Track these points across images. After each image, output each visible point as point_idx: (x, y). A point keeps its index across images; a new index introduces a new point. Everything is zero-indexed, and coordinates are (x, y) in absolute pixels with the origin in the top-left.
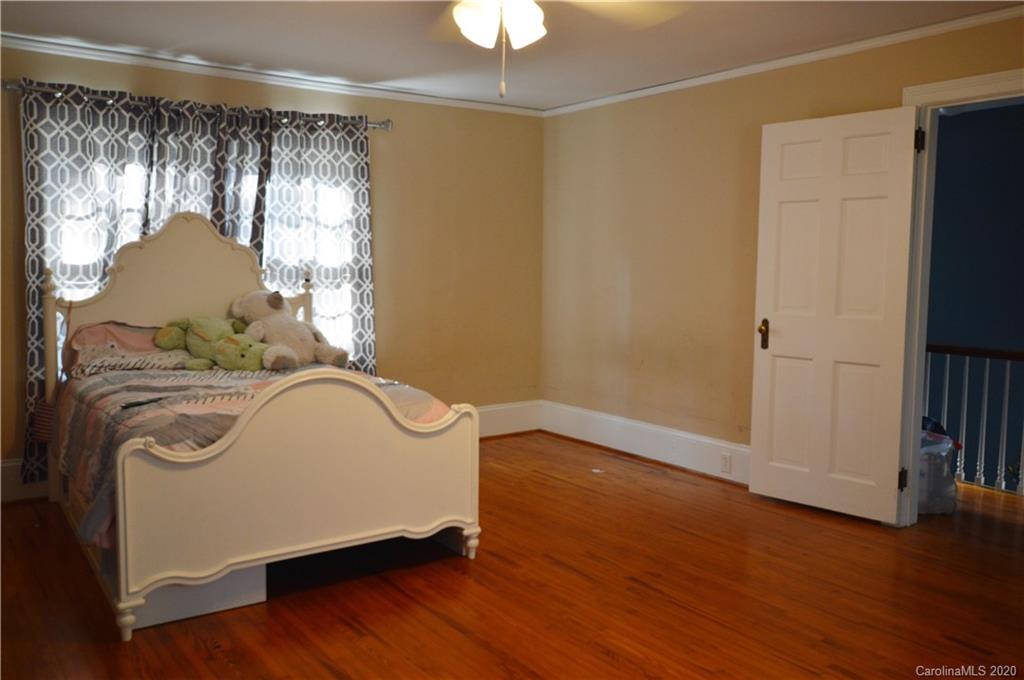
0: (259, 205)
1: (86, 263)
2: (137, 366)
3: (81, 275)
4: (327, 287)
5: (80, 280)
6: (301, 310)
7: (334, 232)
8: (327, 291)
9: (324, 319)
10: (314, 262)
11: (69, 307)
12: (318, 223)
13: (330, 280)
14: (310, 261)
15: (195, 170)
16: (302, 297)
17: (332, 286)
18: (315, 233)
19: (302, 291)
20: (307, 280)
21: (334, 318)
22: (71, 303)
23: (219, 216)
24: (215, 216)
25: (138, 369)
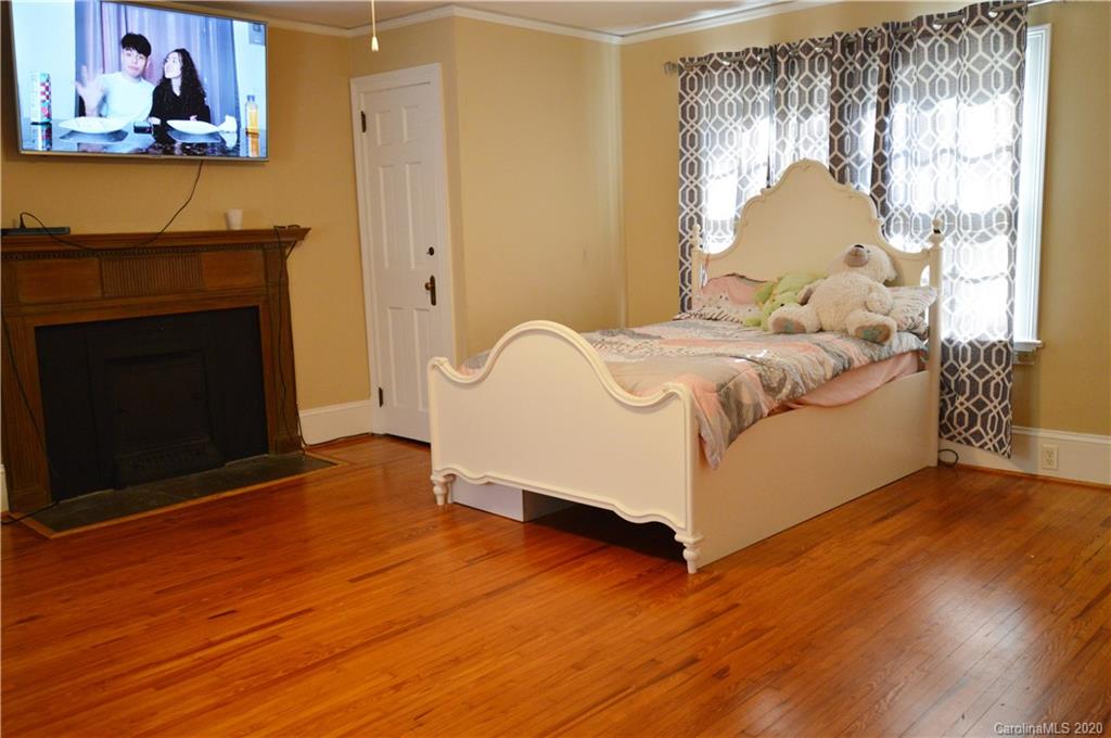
0: (880, 143)
1: (724, 219)
2: (714, 317)
3: (720, 230)
4: (966, 240)
5: (720, 234)
6: (927, 270)
7: (974, 166)
8: (966, 245)
9: (963, 282)
10: (955, 208)
11: (708, 259)
12: (959, 156)
13: (969, 231)
14: (951, 206)
15: (820, 113)
16: (926, 253)
17: (972, 239)
18: (956, 169)
19: (929, 246)
20: (937, 232)
21: (975, 281)
22: (708, 255)
23: (835, 161)
24: (832, 161)
25: (716, 320)
